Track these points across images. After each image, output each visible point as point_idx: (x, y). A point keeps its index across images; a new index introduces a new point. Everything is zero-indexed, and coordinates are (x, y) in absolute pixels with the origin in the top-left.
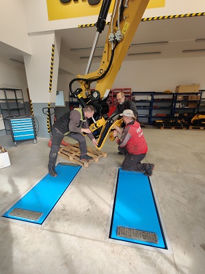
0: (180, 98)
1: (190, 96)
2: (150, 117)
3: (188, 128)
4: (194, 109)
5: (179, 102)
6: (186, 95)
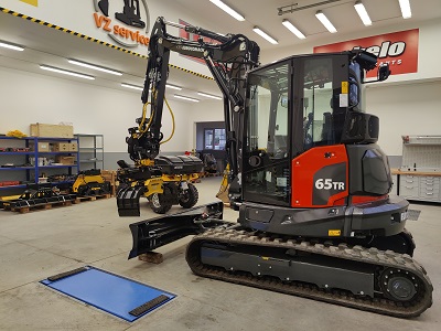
0: (43, 147)
1: (61, 144)
3: (73, 203)
4: (70, 168)
5: (42, 155)
6: (53, 142)
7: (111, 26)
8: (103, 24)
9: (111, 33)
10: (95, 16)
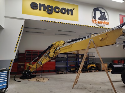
0: (80, 56)
3: (88, 72)
7: (97, 22)
8: (95, 22)
9: (97, 24)
10: (92, 20)
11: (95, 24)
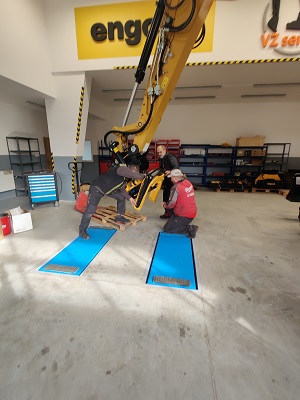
0: (240, 153)
1: (253, 150)
2: (204, 176)
3: (250, 191)
5: (240, 158)
6: (249, 150)
7: (279, 41)
8: (271, 41)
9: (279, 47)
10: (262, 37)
11: (272, 50)
